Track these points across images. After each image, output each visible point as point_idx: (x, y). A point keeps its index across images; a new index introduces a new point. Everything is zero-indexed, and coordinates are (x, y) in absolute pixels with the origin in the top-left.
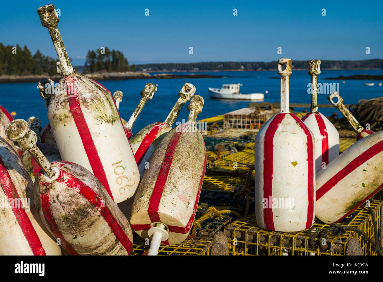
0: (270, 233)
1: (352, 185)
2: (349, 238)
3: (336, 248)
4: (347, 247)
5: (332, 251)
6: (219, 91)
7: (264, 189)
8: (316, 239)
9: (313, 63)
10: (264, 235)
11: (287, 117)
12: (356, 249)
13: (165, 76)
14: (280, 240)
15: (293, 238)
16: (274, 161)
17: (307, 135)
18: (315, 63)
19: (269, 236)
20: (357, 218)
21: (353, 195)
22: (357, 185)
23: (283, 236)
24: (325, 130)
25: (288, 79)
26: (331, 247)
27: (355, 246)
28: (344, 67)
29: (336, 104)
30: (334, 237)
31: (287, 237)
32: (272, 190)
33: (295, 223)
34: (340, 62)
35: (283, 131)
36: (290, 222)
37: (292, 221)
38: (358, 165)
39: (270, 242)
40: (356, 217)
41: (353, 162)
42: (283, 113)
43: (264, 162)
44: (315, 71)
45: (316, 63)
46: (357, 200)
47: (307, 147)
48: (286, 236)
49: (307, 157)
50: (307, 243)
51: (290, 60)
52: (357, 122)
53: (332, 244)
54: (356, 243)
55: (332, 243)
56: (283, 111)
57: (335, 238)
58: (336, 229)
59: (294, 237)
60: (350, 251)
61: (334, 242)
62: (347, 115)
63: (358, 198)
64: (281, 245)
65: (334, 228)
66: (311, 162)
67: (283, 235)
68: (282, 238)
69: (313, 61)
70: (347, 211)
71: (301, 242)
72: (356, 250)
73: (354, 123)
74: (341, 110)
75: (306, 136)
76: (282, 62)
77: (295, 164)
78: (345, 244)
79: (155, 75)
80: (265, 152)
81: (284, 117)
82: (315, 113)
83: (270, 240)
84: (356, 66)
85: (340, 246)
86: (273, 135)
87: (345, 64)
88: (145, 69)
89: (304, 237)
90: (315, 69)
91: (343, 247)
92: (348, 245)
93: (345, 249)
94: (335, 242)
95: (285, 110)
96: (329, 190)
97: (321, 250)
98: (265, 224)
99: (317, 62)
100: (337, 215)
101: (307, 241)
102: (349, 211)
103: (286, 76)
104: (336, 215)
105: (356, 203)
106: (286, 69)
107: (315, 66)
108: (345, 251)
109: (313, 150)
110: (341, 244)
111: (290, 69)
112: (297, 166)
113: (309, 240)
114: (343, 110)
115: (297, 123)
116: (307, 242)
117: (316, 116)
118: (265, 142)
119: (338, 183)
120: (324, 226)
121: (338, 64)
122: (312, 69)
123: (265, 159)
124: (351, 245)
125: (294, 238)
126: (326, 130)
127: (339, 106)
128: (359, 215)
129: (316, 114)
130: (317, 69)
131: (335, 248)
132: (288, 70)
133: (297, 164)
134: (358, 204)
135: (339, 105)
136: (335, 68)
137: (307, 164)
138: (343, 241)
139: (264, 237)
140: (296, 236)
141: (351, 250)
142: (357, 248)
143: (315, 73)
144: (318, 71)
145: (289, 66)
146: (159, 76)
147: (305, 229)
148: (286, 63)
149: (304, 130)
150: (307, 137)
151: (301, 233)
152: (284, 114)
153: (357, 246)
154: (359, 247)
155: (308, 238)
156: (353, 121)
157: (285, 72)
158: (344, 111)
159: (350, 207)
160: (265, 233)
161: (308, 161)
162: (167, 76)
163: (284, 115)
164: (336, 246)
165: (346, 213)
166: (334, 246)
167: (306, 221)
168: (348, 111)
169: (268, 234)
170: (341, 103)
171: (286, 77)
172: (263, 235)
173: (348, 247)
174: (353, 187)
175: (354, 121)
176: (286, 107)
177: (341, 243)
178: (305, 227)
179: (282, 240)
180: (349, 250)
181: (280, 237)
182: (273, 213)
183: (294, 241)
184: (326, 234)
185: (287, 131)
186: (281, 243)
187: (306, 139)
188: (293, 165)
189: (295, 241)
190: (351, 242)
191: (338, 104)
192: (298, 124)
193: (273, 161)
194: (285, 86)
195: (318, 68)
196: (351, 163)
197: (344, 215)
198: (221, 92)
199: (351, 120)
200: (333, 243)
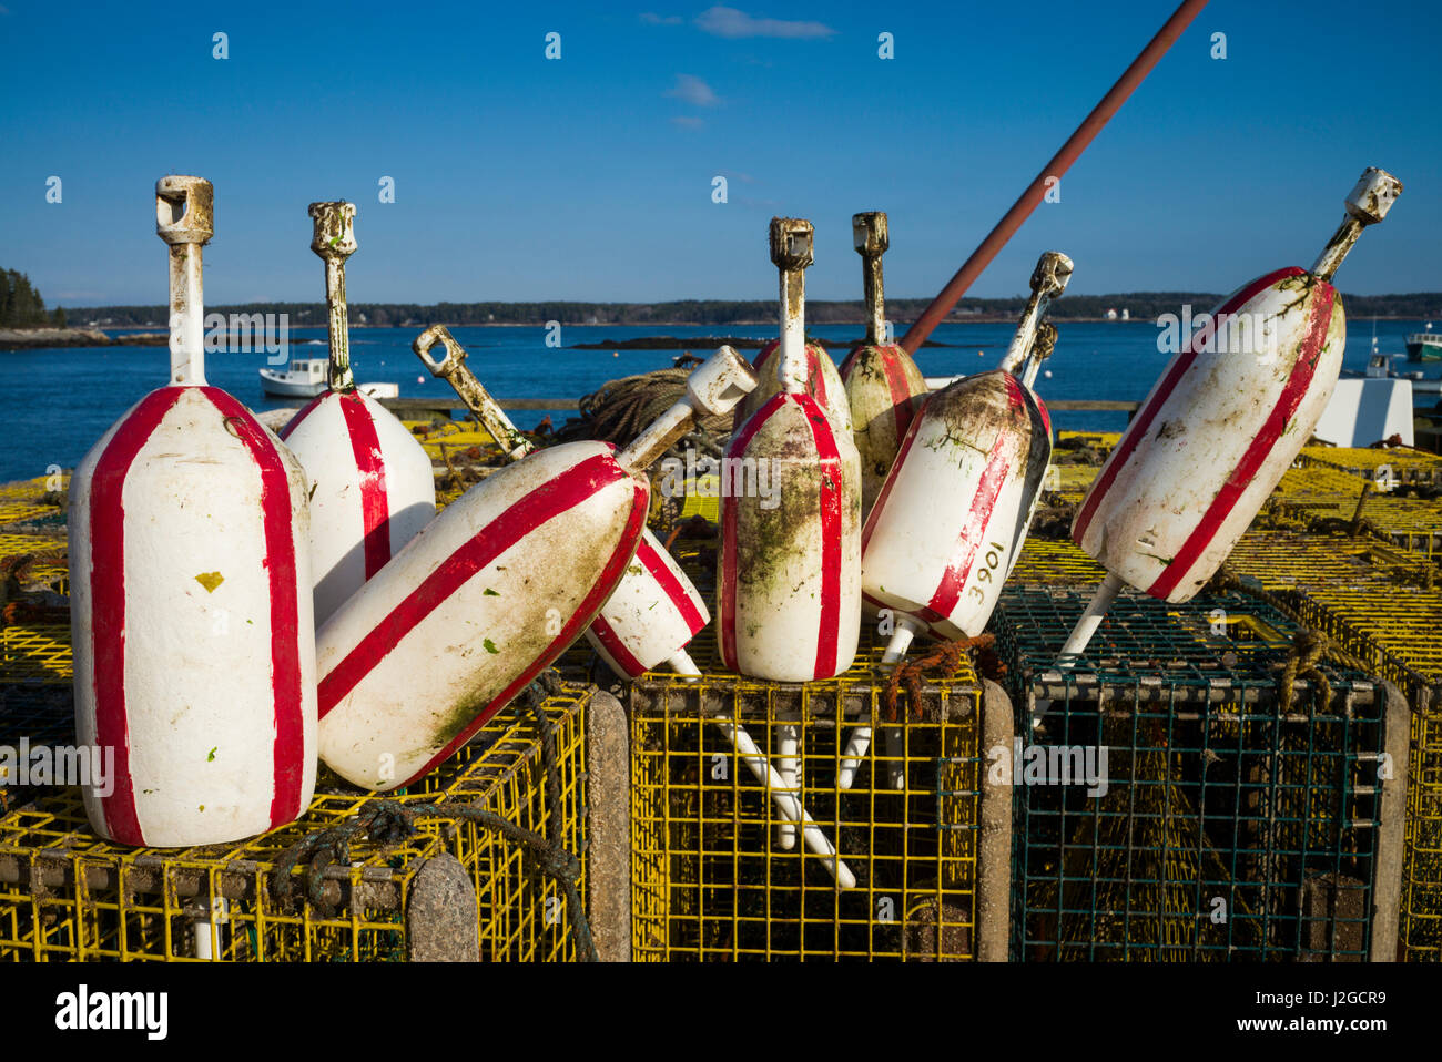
0: (126, 859)
1: (450, 649)
2: (423, 856)
3: (373, 899)
4: (410, 894)
5: (355, 912)
6: (283, 377)
7: (95, 685)
8: (297, 870)
9: (327, 210)
10: (104, 865)
11: (189, 401)
12: (447, 897)
13: (148, 339)
14: (162, 882)
15: (212, 872)
16: (129, 573)
17: (263, 467)
18: (332, 213)
19: (121, 871)
20: (491, 759)
21: (455, 684)
22: (468, 648)
23: (171, 868)
24: (375, 452)
25: (195, 255)
26: (353, 897)
27: (443, 884)
28: (616, 320)
29: (439, 367)
30: (370, 854)
31: (187, 869)
32: (125, 688)
33: (220, 809)
34: (606, 308)
35: (162, 456)
36: (202, 809)
37: (209, 806)
38: (466, 575)
39: (125, 892)
40: (488, 753)
41: (449, 561)
42: (179, 384)
43: (94, 576)
44: (333, 241)
45: (337, 211)
46: (473, 701)
47: (263, 514)
48: (184, 864)
49: (263, 554)
50: (266, 890)
51: (200, 181)
52: (509, 425)
53: (355, 888)
54: (447, 872)
55: (354, 883)
56: (178, 380)
57: (375, 858)
58: (379, 822)
59: (215, 867)
60: (422, 907)
61: (362, 879)
62: (476, 403)
63: (477, 694)
64: (167, 902)
65: (374, 819)
66: (283, 569)
67: (174, 863)
68: (169, 875)
69: (326, 206)
70: (441, 742)
71: (244, 884)
72: (445, 901)
73: (501, 430)
74: (458, 388)
75: (257, 470)
76: (170, 189)
77: (210, 581)
78: (405, 884)
79: (122, 337)
80: (96, 539)
81: (177, 401)
82: (343, 391)
83: (125, 884)
84: (643, 318)
85: (385, 889)
86: (122, 471)
87: (617, 312)
88: (95, 320)
89: (253, 865)
90: (334, 234)
91: (396, 894)
92: (415, 884)
93: (404, 899)
94: (365, 877)
95: (189, 377)
96: (370, 670)
97: (317, 909)
98: (107, 821)
99: (342, 209)
100: (407, 757)
101: (265, 879)
102: (449, 741)
103: (186, 244)
104: (404, 759)
105: (472, 712)
106: (184, 217)
107: (334, 223)
108: (404, 907)
109: (294, 523)
110: (388, 881)
111: (203, 218)
112: (220, 588)
113: (271, 875)
114: (464, 386)
115: (225, 423)
116: (265, 885)
117: (344, 402)
118: (93, 501)
119: (399, 643)
120: (363, 800)
121: (600, 312)
122: (323, 233)
123: (95, 565)
124: (427, 882)
125: (216, 872)
126: (379, 450)
127: (449, 374)
128: (497, 749)
129: (345, 396)
130: (340, 234)
131: (368, 898)
132: (191, 218)
133: (222, 580)
134: (478, 712)
135: (450, 369)
136: (595, 322)
137: (267, 582)
138: (395, 872)
139: (105, 872)
140: (223, 863)
141: (427, 905)
142: (451, 893)
143: (333, 250)
144: (344, 241)
145: (198, 203)
146: (133, 340)
147: (270, 829)
148: (185, 192)
149: (255, 449)
150: (264, 476)
151: (249, 847)
152: (179, 391)
153: (454, 884)
154: (460, 886)
155: (267, 866)
156: (496, 423)
157: (180, 226)
158: (468, 390)
159: (451, 726)
160: (106, 859)
161: (267, 568)
162: (154, 339)
163: (179, 395)
164: (371, 891)
165: (439, 750)
166: (365, 891)
167: (271, 796)
168: (480, 390)
169: (115, 863)
170: (455, 361)
171: (186, 249)
172: (99, 865)
173: (416, 891)
174: (452, 655)
175: (501, 424)
176: (188, 362)
177: (390, 878)
178: (267, 823)
179: (170, 884)
180: (419, 903)
181: (161, 871)
182: (132, 778)
183: (215, 881)
184: (340, 845)
185: (179, 455)
186: (166, 892)
187: (260, 483)
188: (205, 586)
189: (220, 883)
190: (428, 871)
191: (446, 366)
192: (230, 426)
193: (125, 574)
194: (186, 280)
195: (344, 229)
196: (442, 565)
197: (432, 757)
198: (287, 381)
199: (490, 418)
200: (360, 882)
